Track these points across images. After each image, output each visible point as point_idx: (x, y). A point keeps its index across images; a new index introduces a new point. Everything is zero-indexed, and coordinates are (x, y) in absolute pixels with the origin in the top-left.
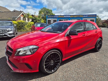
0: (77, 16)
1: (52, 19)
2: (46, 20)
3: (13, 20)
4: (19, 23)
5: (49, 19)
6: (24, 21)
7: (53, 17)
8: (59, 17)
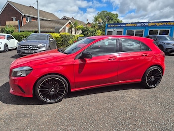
0: (163, 24)
1: (115, 29)
2: (105, 31)
3: (56, 32)
4: (62, 36)
5: (110, 30)
6: (68, 34)
7: (117, 26)
8: (127, 25)
